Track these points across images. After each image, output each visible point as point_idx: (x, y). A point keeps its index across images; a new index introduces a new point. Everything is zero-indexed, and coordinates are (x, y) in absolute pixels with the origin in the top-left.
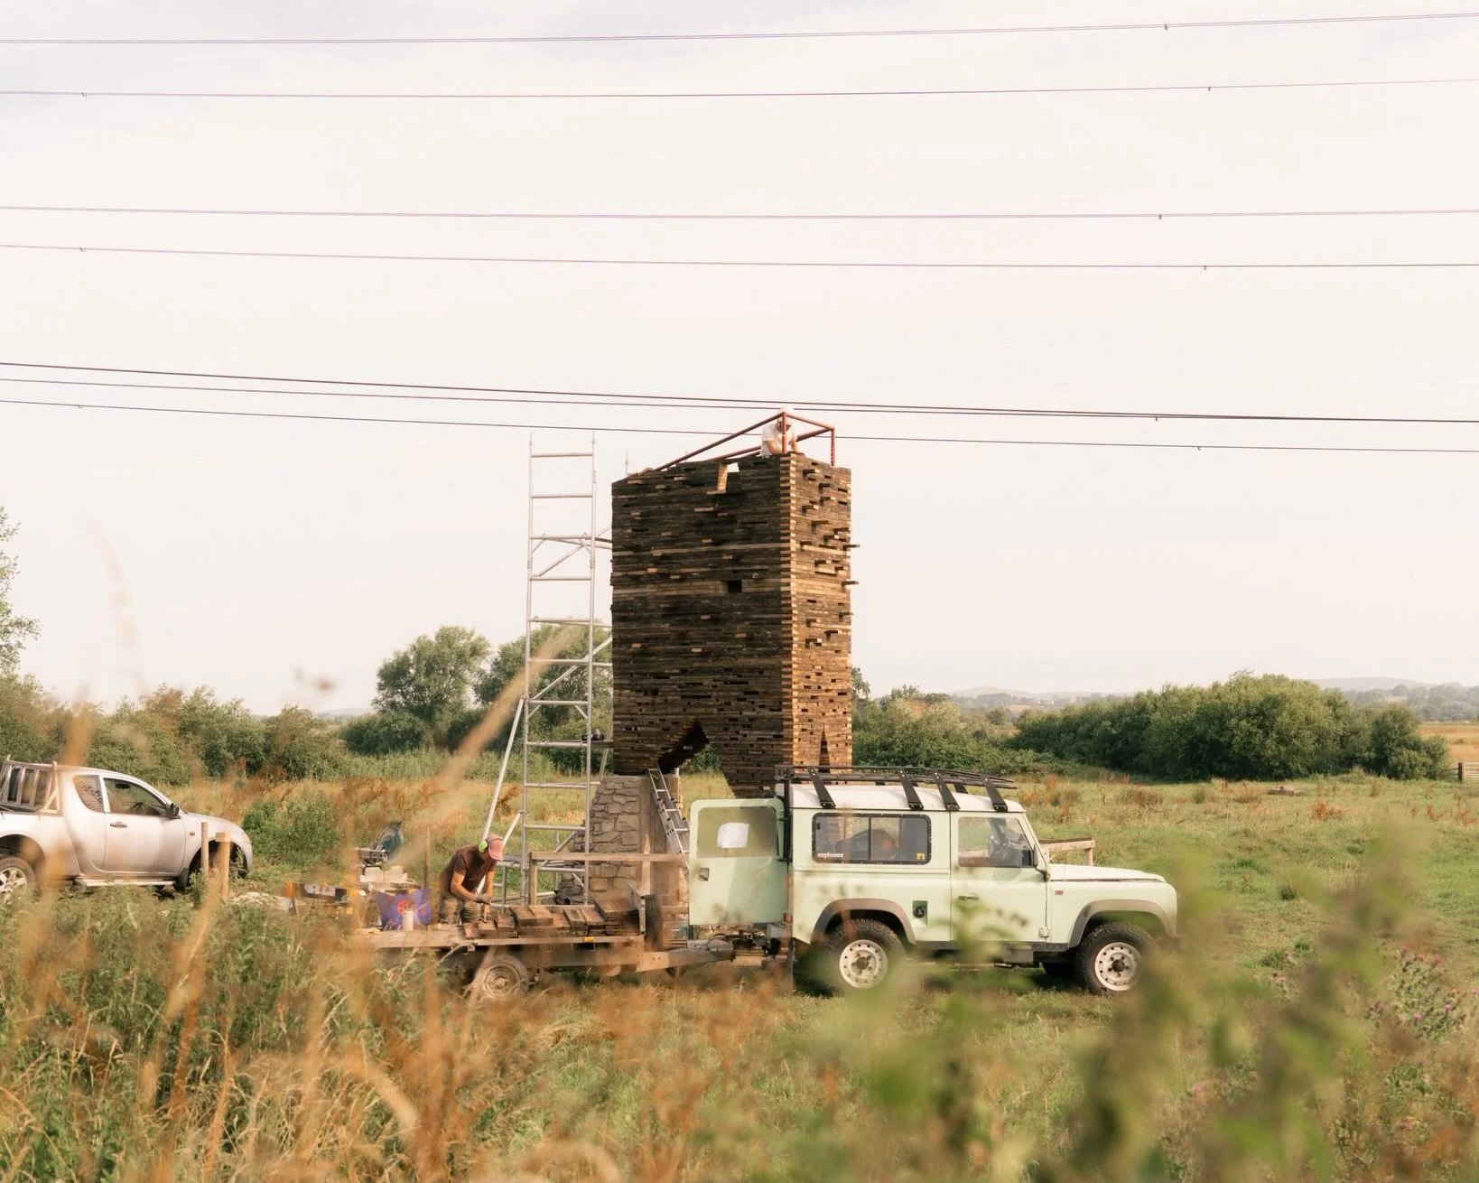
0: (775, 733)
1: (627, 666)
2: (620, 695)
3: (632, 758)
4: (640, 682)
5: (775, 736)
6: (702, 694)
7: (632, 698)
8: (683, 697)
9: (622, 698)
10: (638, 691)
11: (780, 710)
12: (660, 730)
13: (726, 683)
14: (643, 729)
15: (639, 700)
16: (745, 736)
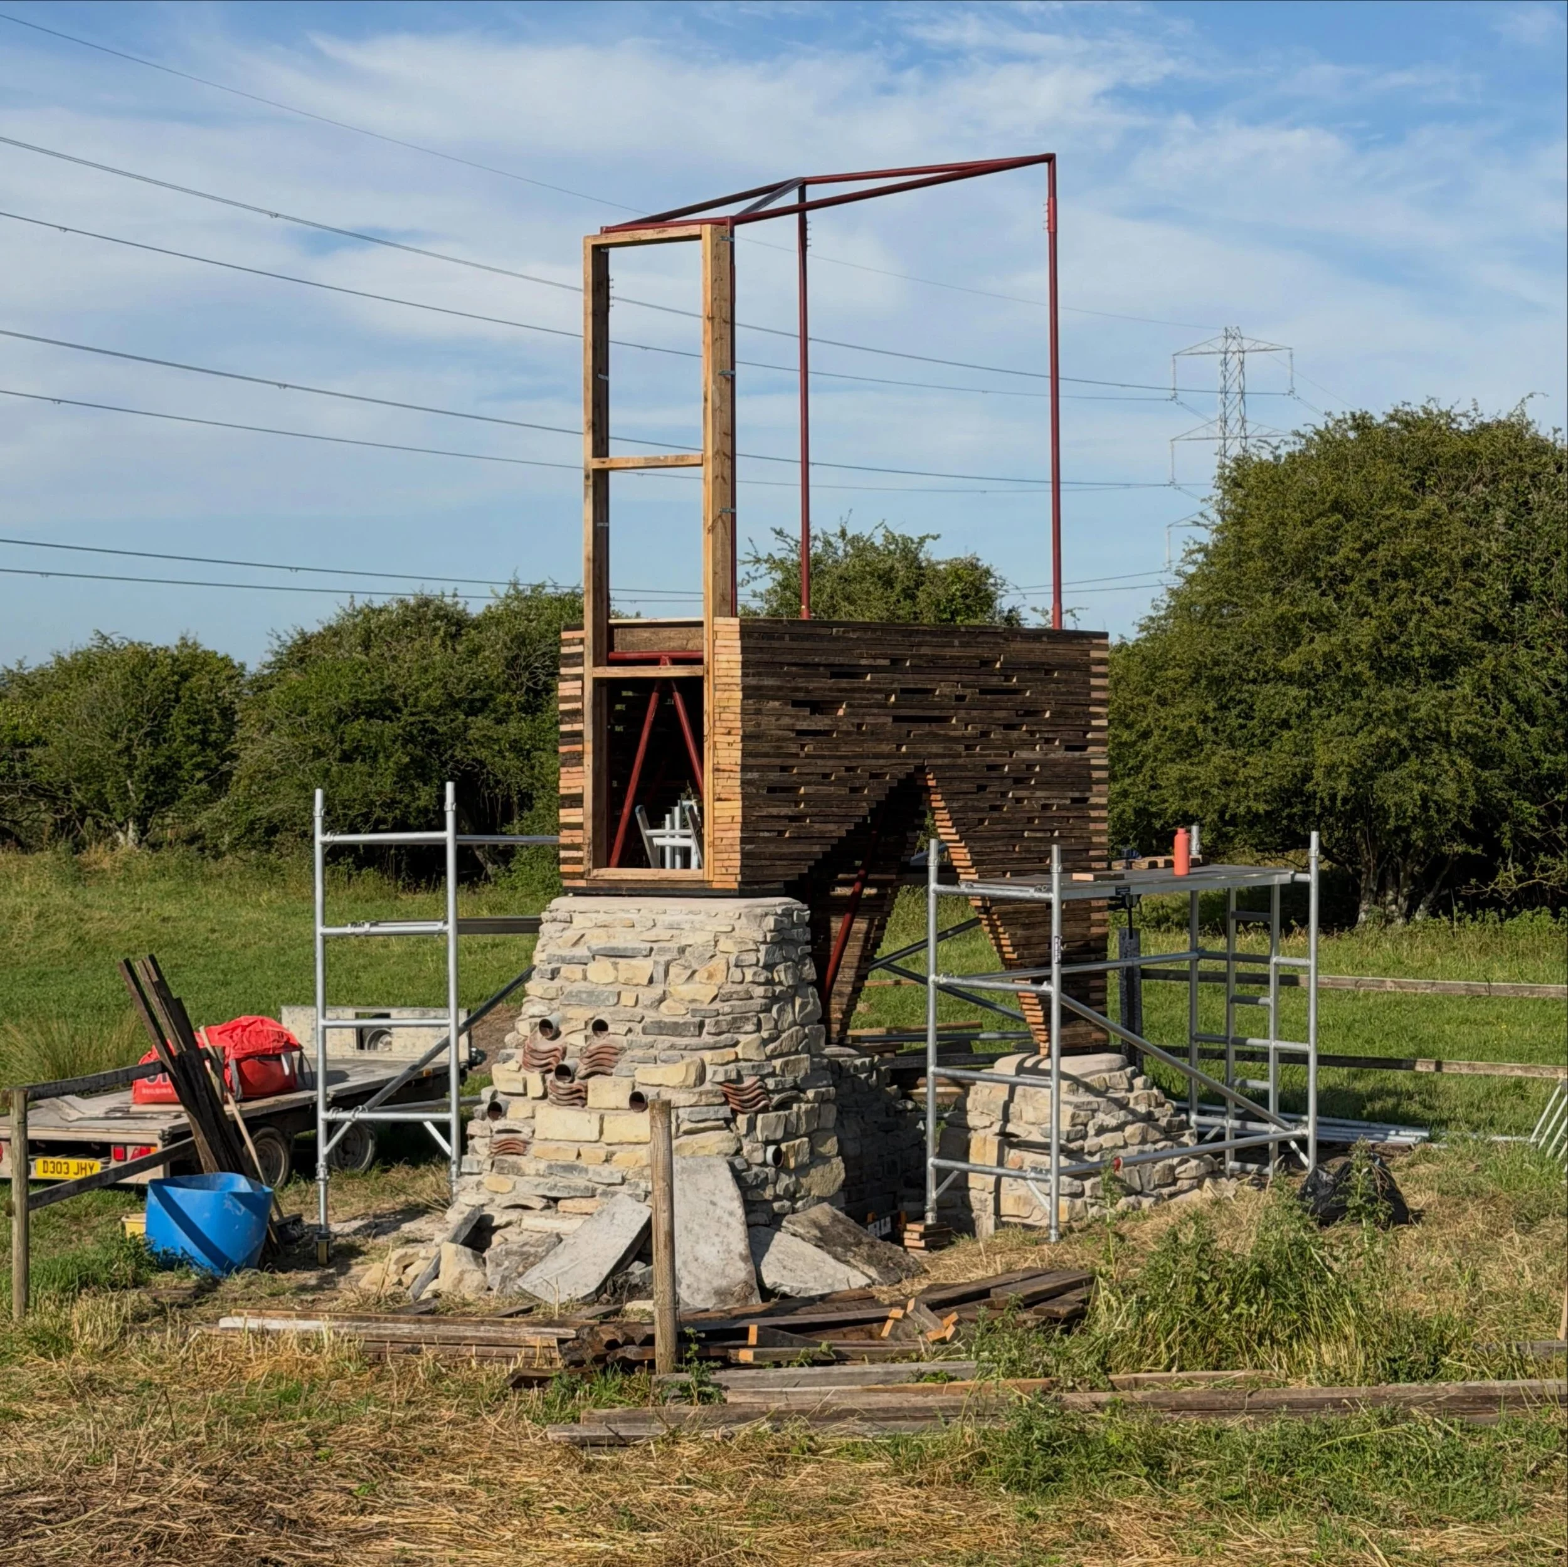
0: (1077, 795)
1: (776, 644)
2: (758, 712)
3: (781, 858)
4: (801, 683)
5: (1074, 800)
6: (936, 713)
7: (786, 721)
8: (896, 719)
9: (764, 720)
10: (796, 704)
11: (1083, 748)
12: (845, 791)
13: (983, 692)
14: (811, 789)
15: (803, 725)
16: (1019, 800)
